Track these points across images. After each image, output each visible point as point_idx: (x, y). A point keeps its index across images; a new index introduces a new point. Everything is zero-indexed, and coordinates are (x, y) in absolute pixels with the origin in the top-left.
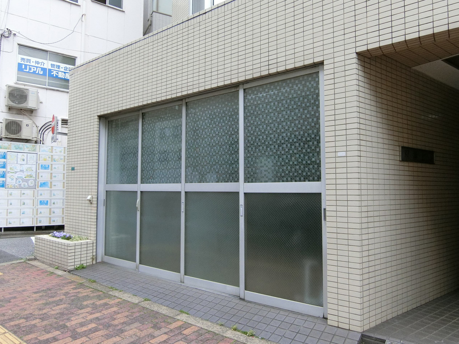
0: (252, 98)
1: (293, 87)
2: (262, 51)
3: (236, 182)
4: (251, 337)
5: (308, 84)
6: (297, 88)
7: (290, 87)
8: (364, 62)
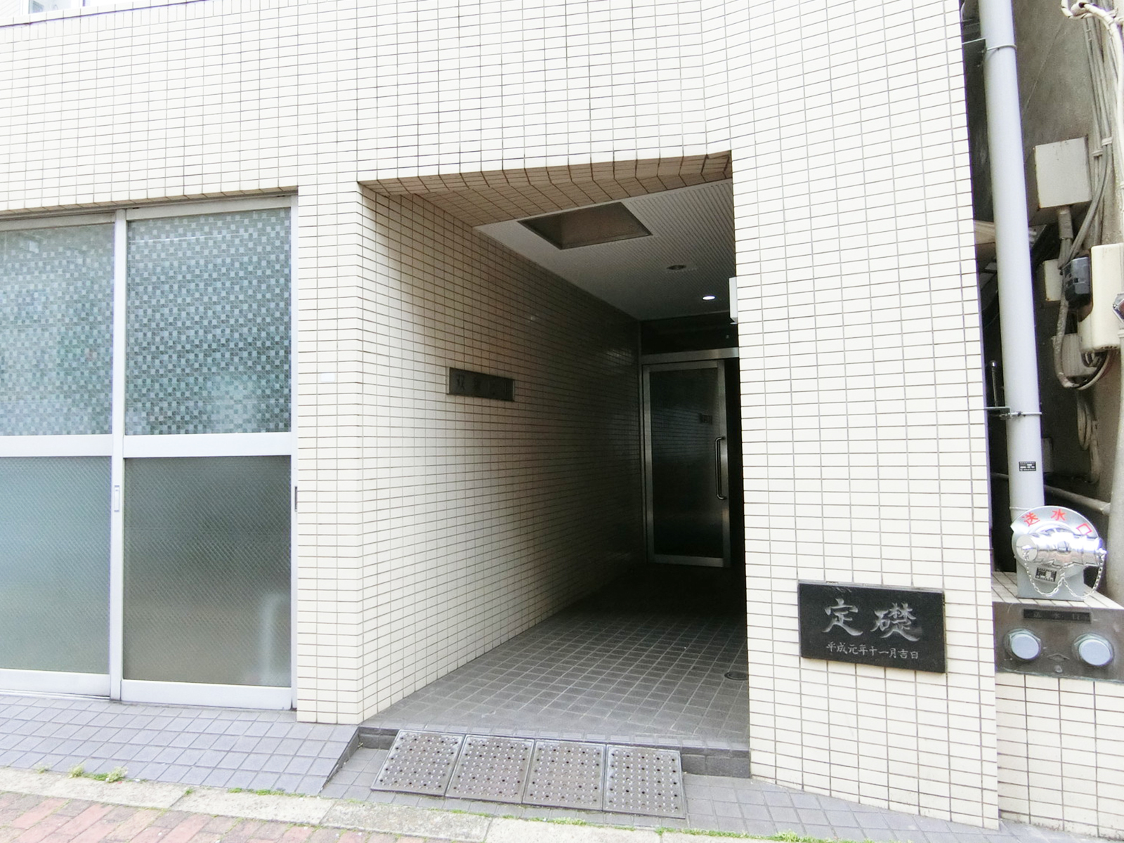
0: (146, 243)
1: (238, 232)
2: (170, 143)
3: (106, 432)
4: (116, 783)
5: (269, 229)
6: (246, 236)
7: (233, 232)
8: (376, 202)
